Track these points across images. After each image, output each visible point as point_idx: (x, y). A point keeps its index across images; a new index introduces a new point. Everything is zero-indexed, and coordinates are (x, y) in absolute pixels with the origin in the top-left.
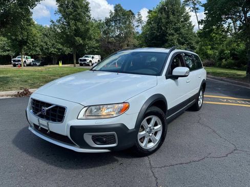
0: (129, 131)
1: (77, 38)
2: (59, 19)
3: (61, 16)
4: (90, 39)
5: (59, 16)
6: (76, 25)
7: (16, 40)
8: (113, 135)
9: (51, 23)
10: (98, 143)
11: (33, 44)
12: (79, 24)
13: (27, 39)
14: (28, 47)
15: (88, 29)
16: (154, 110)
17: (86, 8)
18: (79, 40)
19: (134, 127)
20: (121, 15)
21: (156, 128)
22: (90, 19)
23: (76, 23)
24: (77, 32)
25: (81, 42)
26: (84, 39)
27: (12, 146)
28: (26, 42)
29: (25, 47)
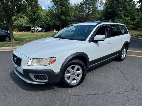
0: (56, 74)
1: (62, 16)
2: (52, 5)
3: (54, 4)
4: (69, 16)
5: (53, 4)
6: (61, 9)
7: (32, 18)
9: (49, 8)
10: (38, 79)
11: (40, 20)
12: (63, 8)
13: (37, 18)
14: (37, 22)
15: (68, 10)
16: (76, 61)
18: (63, 17)
19: (59, 72)
21: (78, 72)
22: (69, 4)
23: (61, 7)
24: (62, 13)
25: (64, 18)
26: (65, 16)
28: (37, 19)
29: (36, 22)
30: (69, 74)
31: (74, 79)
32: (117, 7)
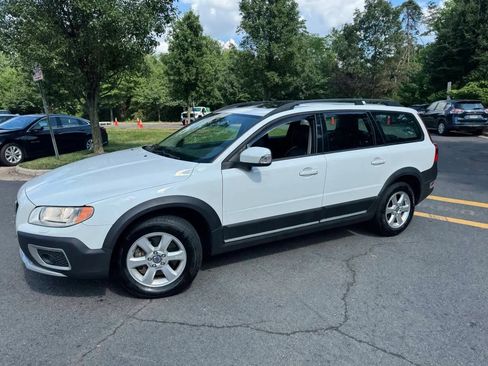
0: (89, 252)
1: (269, 74)
2: (243, 40)
4: (294, 73)
5: (244, 34)
7: (180, 81)
8: (62, 254)
10: (48, 261)
11: (205, 87)
12: (275, 47)
13: (196, 79)
14: (197, 92)
15: (292, 55)
17: (291, 14)
18: (274, 77)
19: (100, 247)
22: (296, 34)
25: (277, 80)
26: (282, 74)
28: (196, 85)
29: (194, 94)
30: (143, 258)
31: (160, 275)
32: (478, 35)
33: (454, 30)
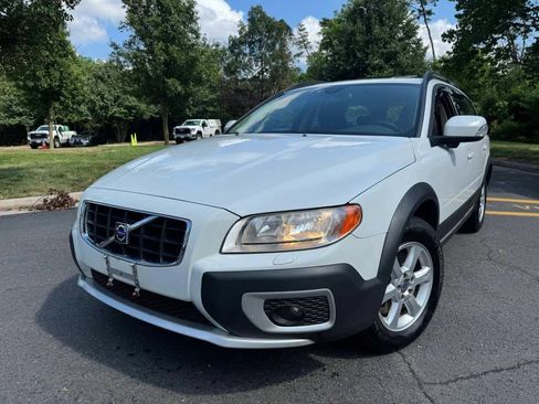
0: (366, 286)
1: (170, 81)
2: (128, 39)
3: (134, 34)
4: (199, 82)
5: (130, 33)
6: (166, 51)
7: (35, 88)
8: (325, 298)
9: (112, 50)
11: (74, 97)
13: (61, 86)
14: (62, 103)
15: (195, 60)
18: (175, 85)
19: (375, 275)
20: (264, 31)
21: (418, 274)
22: (198, 37)
23: (167, 47)
24: (170, 68)
25: (180, 88)
26: (185, 83)
27: (35, 329)
28: (59, 94)
29: (57, 105)
33: (346, 49)
